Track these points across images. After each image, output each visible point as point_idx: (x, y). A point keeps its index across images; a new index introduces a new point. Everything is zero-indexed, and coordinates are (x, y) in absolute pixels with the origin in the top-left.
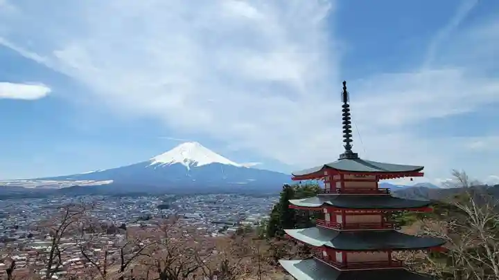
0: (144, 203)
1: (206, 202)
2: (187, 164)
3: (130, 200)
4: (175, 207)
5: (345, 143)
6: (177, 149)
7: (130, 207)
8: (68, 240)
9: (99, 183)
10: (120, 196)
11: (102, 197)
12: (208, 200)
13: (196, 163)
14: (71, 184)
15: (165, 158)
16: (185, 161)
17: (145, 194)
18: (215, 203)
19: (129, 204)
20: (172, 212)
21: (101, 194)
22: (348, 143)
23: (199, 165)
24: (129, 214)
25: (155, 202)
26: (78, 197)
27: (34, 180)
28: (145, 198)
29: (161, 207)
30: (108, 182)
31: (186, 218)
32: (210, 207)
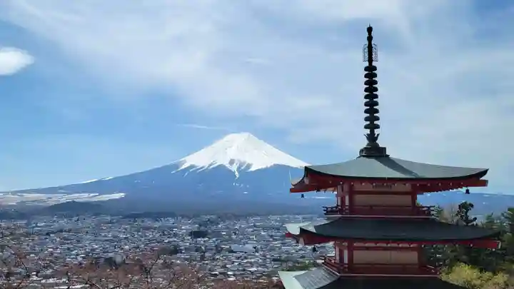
0: (171, 228)
1: (264, 229)
2: (234, 168)
3: (148, 223)
4: (217, 234)
5: (368, 131)
6: (218, 145)
7: (150, 235)
8: (61, 281)
9: (105, 197)
10: (135, 217)
11: (109, 218)
12: (268, 224)
13: (249, 166)
14: (64, 198)
15: (200, 159)
16: (232, 162)
17: (172, 215)
18: (278, 229)
19: (148, 229)
20: (212, 242)
21: (107, 215)
22: (372, 132)
23: (253, 169)
24: (147, 245)
25: (186, 227)
26: (76, 218)
27: (14, 193)
28: (172, 221)
29: (196, 235)
30: (117, 196)
31: (232, 252)
32: (272, 236)
